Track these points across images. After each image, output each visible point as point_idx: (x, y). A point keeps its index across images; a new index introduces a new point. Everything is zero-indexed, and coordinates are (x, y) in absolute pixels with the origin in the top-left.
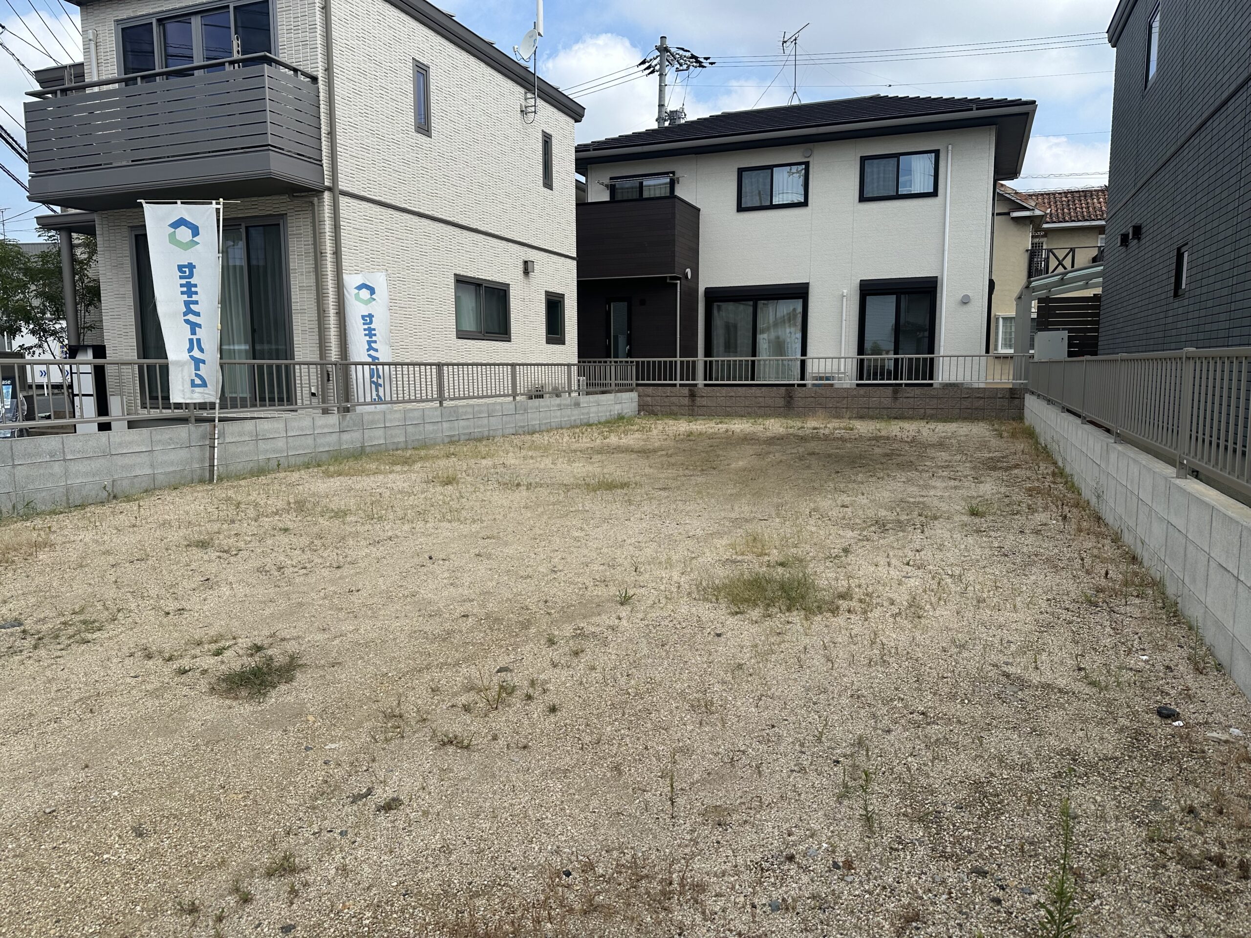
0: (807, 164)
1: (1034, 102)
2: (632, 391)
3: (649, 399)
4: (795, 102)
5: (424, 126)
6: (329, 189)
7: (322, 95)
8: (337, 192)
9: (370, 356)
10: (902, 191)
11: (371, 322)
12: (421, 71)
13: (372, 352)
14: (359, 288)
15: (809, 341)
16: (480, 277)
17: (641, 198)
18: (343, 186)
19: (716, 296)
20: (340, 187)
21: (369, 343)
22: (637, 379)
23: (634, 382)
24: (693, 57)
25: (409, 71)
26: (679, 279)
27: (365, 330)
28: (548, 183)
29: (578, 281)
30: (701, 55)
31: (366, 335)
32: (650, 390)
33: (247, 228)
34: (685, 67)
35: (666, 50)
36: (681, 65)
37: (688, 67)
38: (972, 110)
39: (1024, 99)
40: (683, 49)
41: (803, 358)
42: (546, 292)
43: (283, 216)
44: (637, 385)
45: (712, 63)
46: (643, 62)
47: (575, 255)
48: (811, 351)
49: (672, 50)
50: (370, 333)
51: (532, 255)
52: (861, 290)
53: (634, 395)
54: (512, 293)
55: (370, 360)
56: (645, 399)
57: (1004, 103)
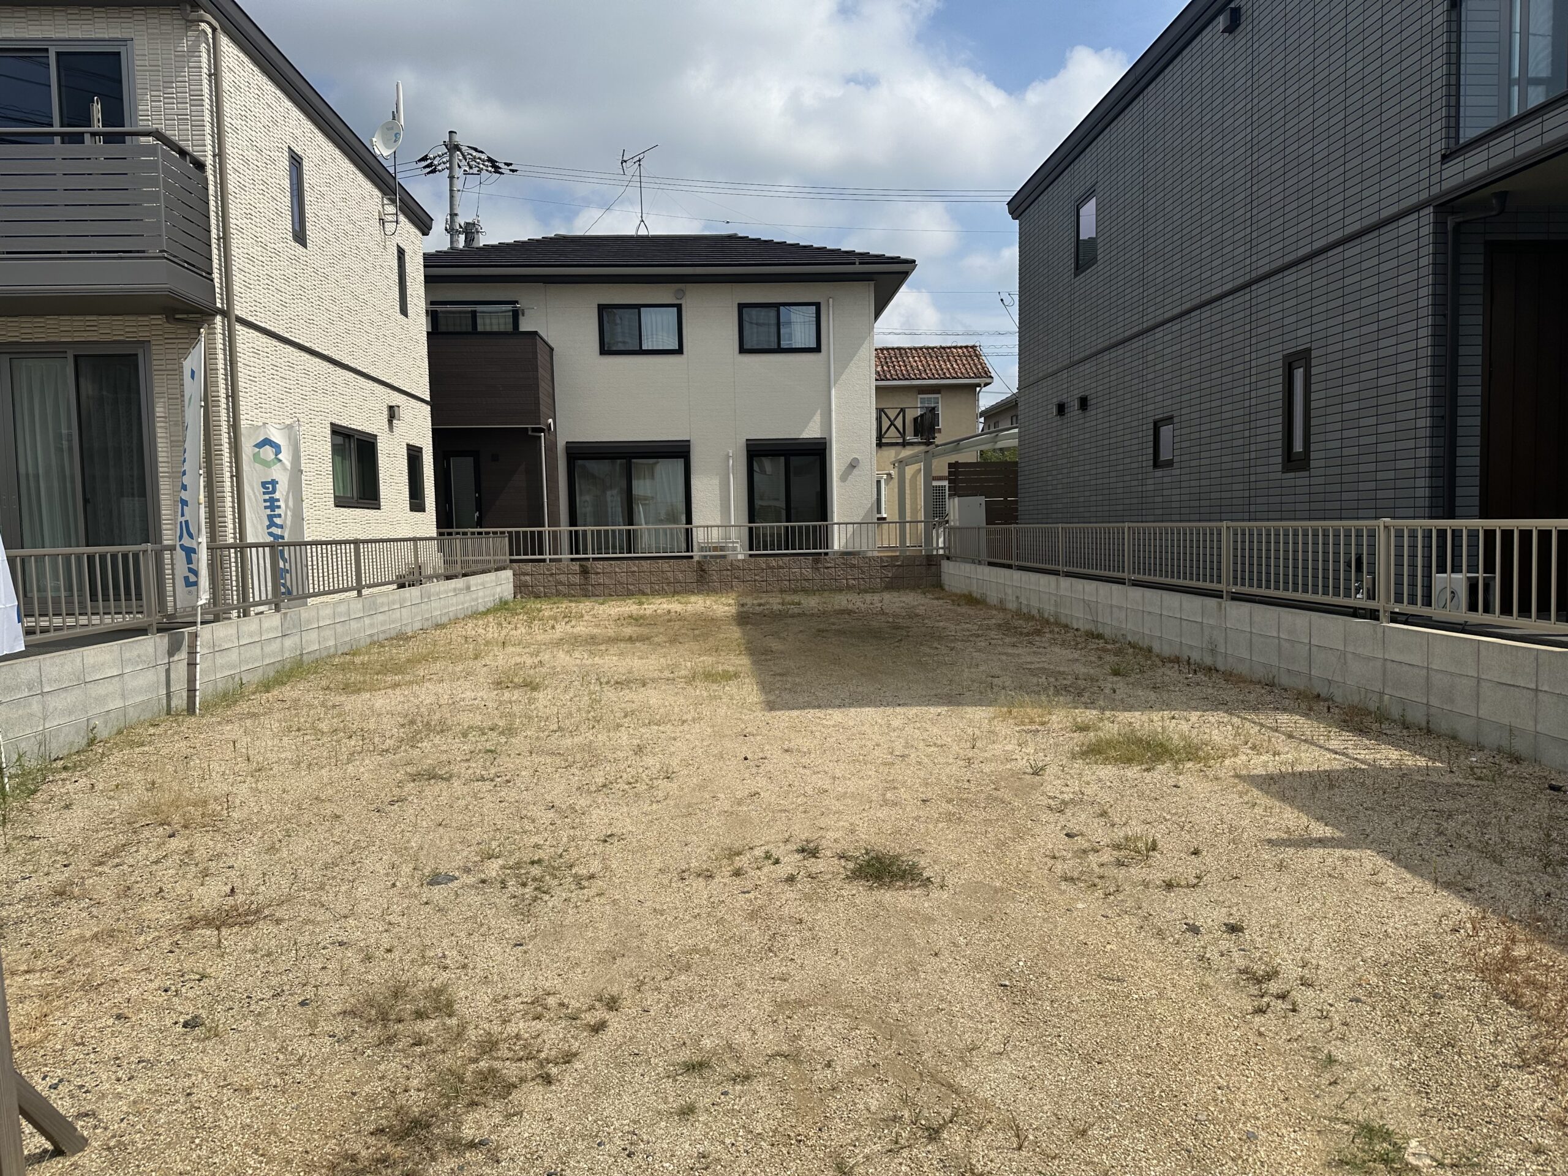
0: (679, 307)
1: (914, 261)
2: (504, 569)
3: (528, 578)
4: (643, 232)
5: (300, 236)
6: (225, 314)
7: (211, 189)
8: (233, 319)
9: (270, 534)
10: (784, 344)
11: (274, 491)
12: (296, 161)
13: (274, 530)
14: (261, 445)
15: (694, 506)
16: (353, 427)
17: (474, 332)
18: (239, 311)
19: (579, 453)
20: (237, 312)
21: (270, 518)
22: (511, 554)
23: (508, 558)
24: (490, 160)
25: (285, 163)
26: (542, 430)
27: (265, 501)
28: (404, 311)
29: (434, 430)
30: (501, 160)
31: (266, 507)
32: (528, 567)
33: (76, 357)
34: (475, 170)
35: (457, 148)
36: (471, 168)
37: (480, 170)
38: (854, 264)
39: (903, 256)
40: (476, 150)
41: (689, 526)
42: (408, 445)
43: (145, 344)
44: (512, 561)
45: (513, 171)
46: (425, 159)
47: (428, 399)
48: (696, 519)
49: (464, 149)
50: (272, 504)
51: (397, 399)
52: (748, 451)
53: (508, 574)
54: (381, 446)
55: (270, 539)
56: (522, 578)
57: (880, 259)
